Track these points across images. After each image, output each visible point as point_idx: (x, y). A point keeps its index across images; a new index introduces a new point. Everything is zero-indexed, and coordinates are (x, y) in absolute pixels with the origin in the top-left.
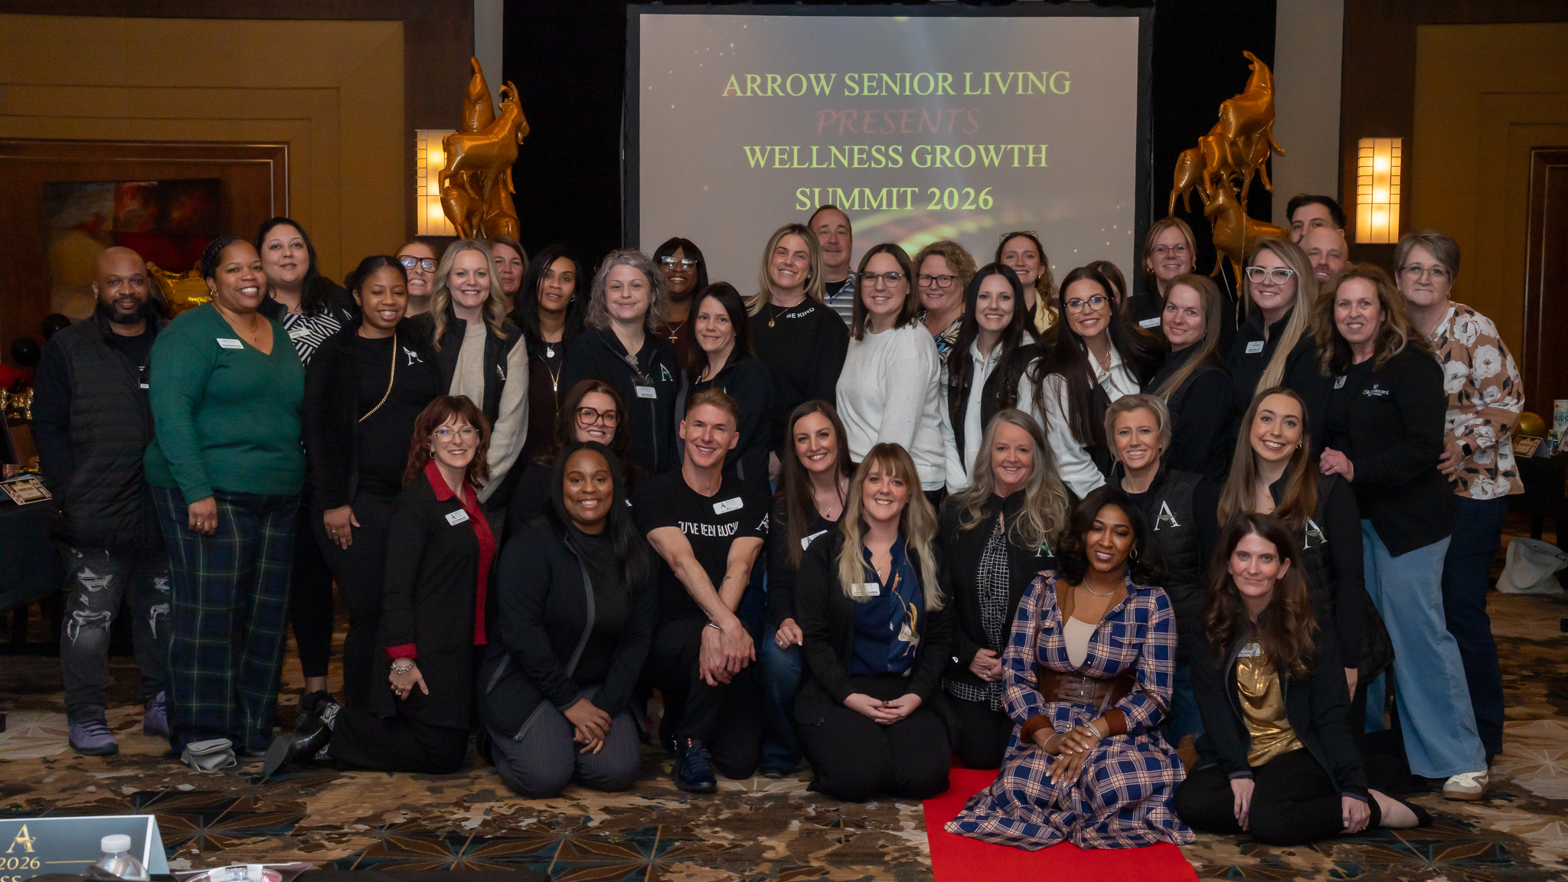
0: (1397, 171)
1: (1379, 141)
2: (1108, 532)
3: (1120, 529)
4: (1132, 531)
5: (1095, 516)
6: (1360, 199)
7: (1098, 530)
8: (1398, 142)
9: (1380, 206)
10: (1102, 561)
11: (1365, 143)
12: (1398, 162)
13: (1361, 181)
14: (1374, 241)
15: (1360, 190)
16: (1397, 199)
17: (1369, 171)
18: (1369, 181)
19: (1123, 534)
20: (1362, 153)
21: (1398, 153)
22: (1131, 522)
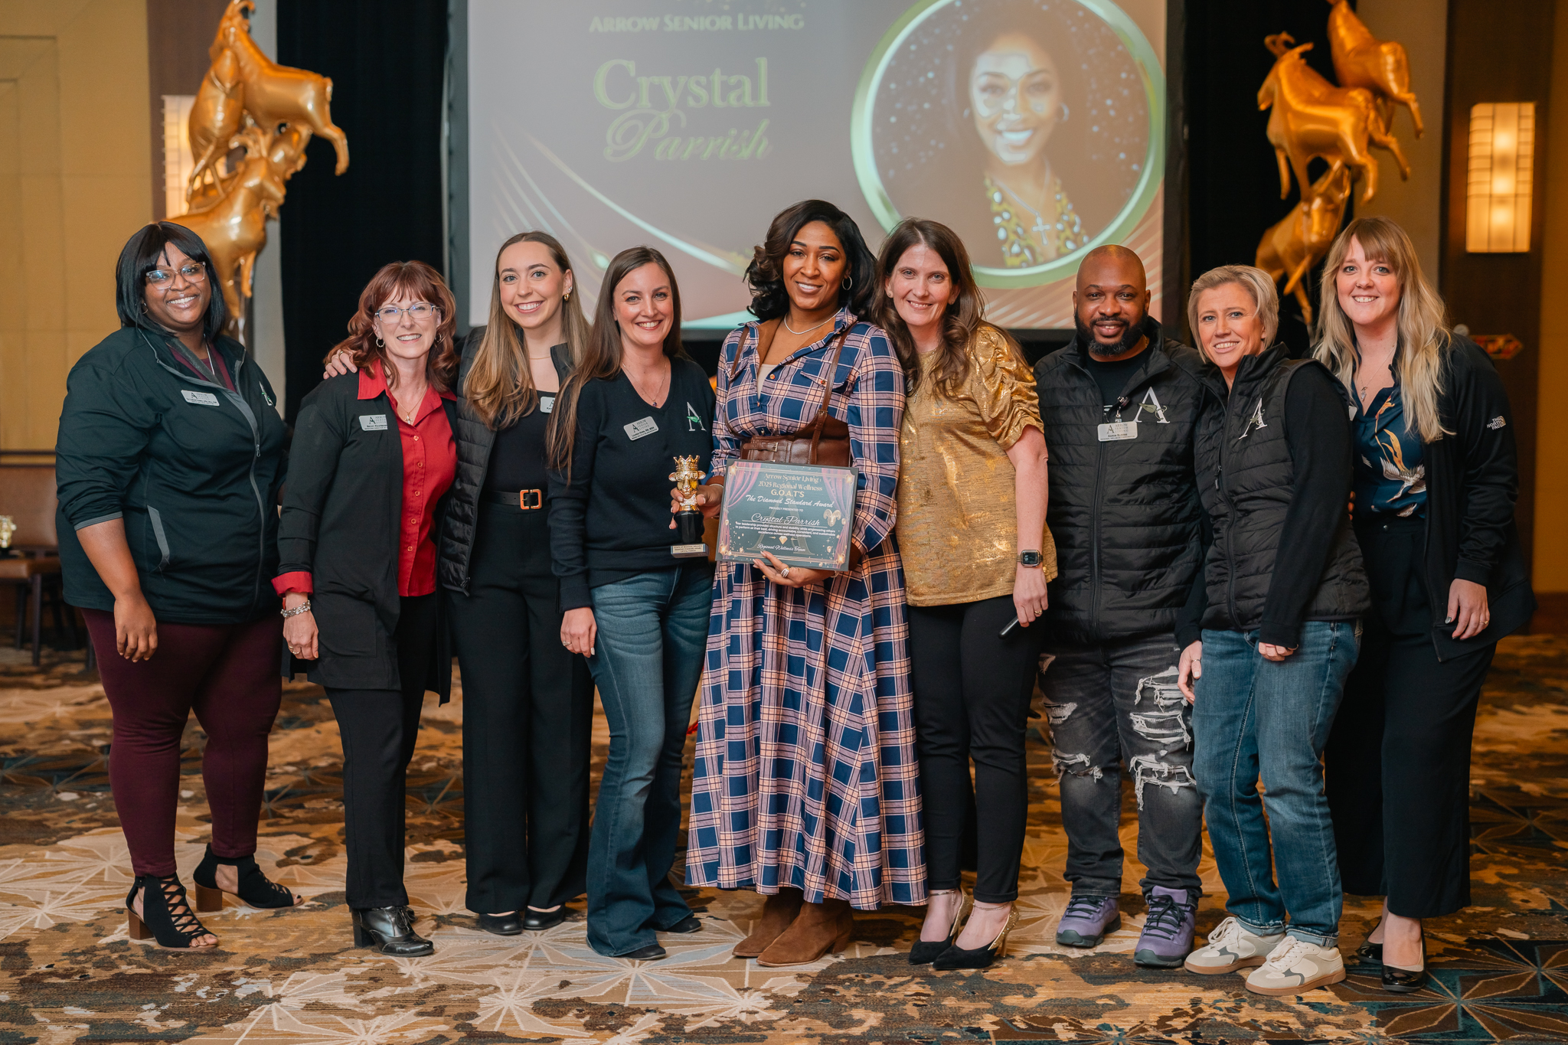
0: (1528, 150)
1: (1501, 108)
2: (812, 256)
3: (828, 252)
4: (843, 254)
5: (795, 235)
6: (1473, 190)
7: (800, 254)
8: (1529, 109)
9: (1502, 200)
10: (803, 295)
11: (1480, 111)
12: (1529, 137)
13: (1474, 164)
14: (1495, 248)
15: (1474, 177)
16: (1526, 189)
17: (1487, 151)
18: (1487, 164)
19: (831, 259)
20: (1476, 125)
21: (1529, 124)
22: (842, 242)
